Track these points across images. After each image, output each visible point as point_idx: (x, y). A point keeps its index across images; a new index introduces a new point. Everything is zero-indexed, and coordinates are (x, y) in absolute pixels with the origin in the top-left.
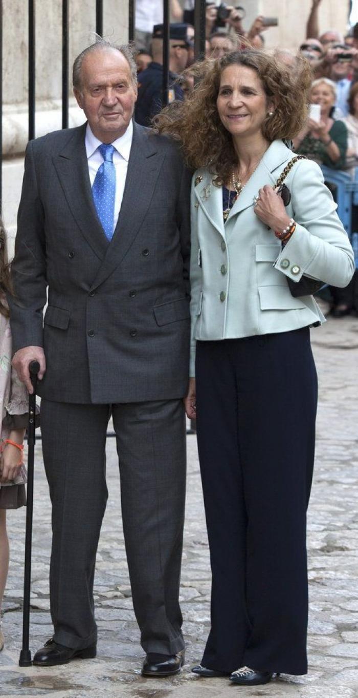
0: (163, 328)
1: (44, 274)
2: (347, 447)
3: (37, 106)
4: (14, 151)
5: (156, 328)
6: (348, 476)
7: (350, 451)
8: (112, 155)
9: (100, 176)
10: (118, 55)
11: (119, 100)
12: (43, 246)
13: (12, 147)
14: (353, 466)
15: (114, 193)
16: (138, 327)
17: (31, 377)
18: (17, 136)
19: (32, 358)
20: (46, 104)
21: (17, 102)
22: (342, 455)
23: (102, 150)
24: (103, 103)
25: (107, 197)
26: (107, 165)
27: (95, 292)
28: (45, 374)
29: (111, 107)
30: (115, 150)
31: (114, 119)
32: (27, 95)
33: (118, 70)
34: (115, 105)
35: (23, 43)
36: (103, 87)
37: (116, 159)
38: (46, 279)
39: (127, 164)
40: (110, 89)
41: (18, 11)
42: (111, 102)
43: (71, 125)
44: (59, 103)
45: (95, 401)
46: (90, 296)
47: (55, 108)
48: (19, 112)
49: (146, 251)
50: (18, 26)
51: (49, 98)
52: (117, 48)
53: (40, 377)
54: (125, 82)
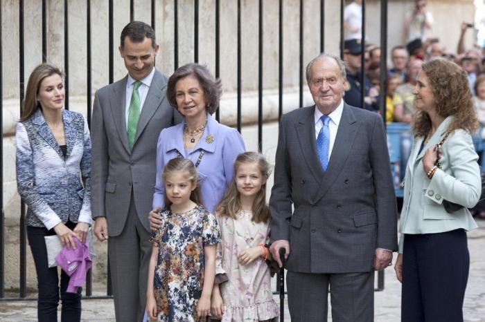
0: (359, 229)
1: (290, 196)
2: (474, 299)
3: (284, 90)
4: (270, 118)
5: (353, 229)
6: (475, 317)
7: (476, 301)
8: (328, 122)
9: (321, 134)
10: (333, 61)
11: (331, 88)
12: (290, 179)
13: (269, 116)
14: (477, 311)
15: (328, 144)
16: (343, 227)
17: (281, 258)
18: (272, 109)
19: (281, 246)
20: (289, 89)
21: (271, 88)
22: (471, 304)
23: (323, 119)
24: (321, 90)
25: (324, 147)
26: (325, 128)
27: (315, 205)
28: (289, 256)
29: (326, 92)
30: (330, 119)
31: (328, 99)
32: (277, 84)
33: (330, 70)
34: (328, 91)
35: (275, 53)
36: (321, 80)
37: (331, 125)
38: (292, 199)
39: (337, 128)
40: (325, 81)
41: (272, 33)
42: (325, 89)
43: (305, 105)
44: (298, 89)
45: (313, 271)
46: (312, 207)
47: (295, 92)
48: (273, 94)
49: (347, 181)
50: (272, 42)
51: (291, 86)
52: (333, 57)
53: (286, 257)
54: (334, 77)
